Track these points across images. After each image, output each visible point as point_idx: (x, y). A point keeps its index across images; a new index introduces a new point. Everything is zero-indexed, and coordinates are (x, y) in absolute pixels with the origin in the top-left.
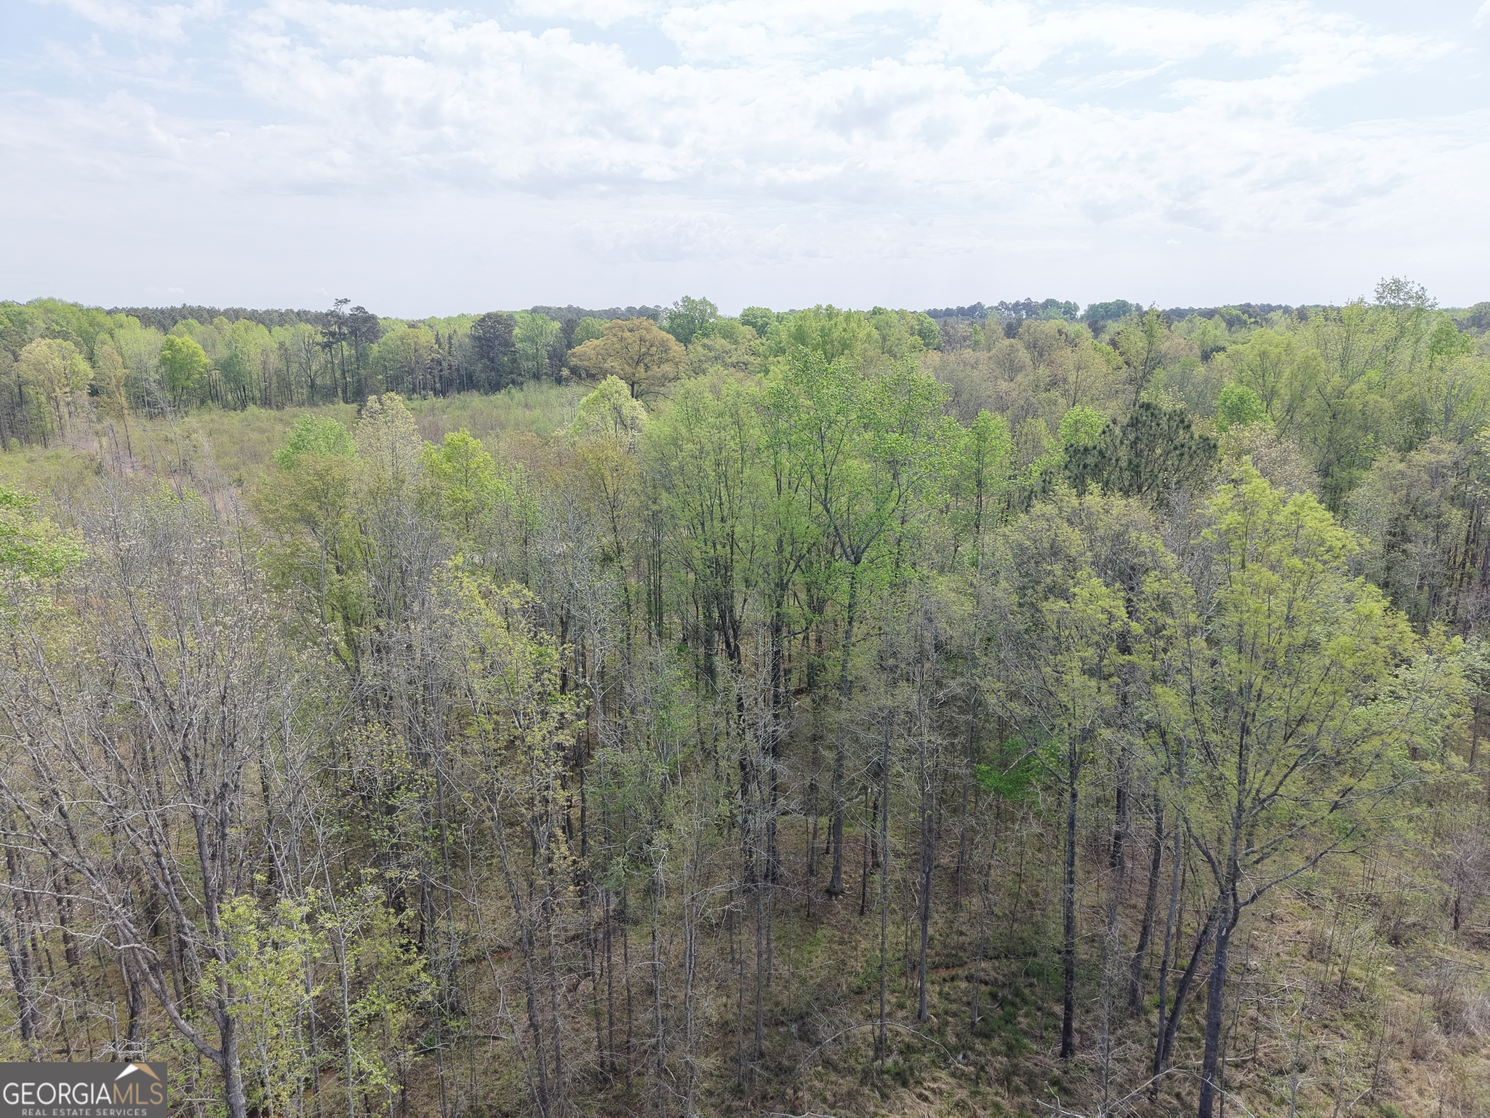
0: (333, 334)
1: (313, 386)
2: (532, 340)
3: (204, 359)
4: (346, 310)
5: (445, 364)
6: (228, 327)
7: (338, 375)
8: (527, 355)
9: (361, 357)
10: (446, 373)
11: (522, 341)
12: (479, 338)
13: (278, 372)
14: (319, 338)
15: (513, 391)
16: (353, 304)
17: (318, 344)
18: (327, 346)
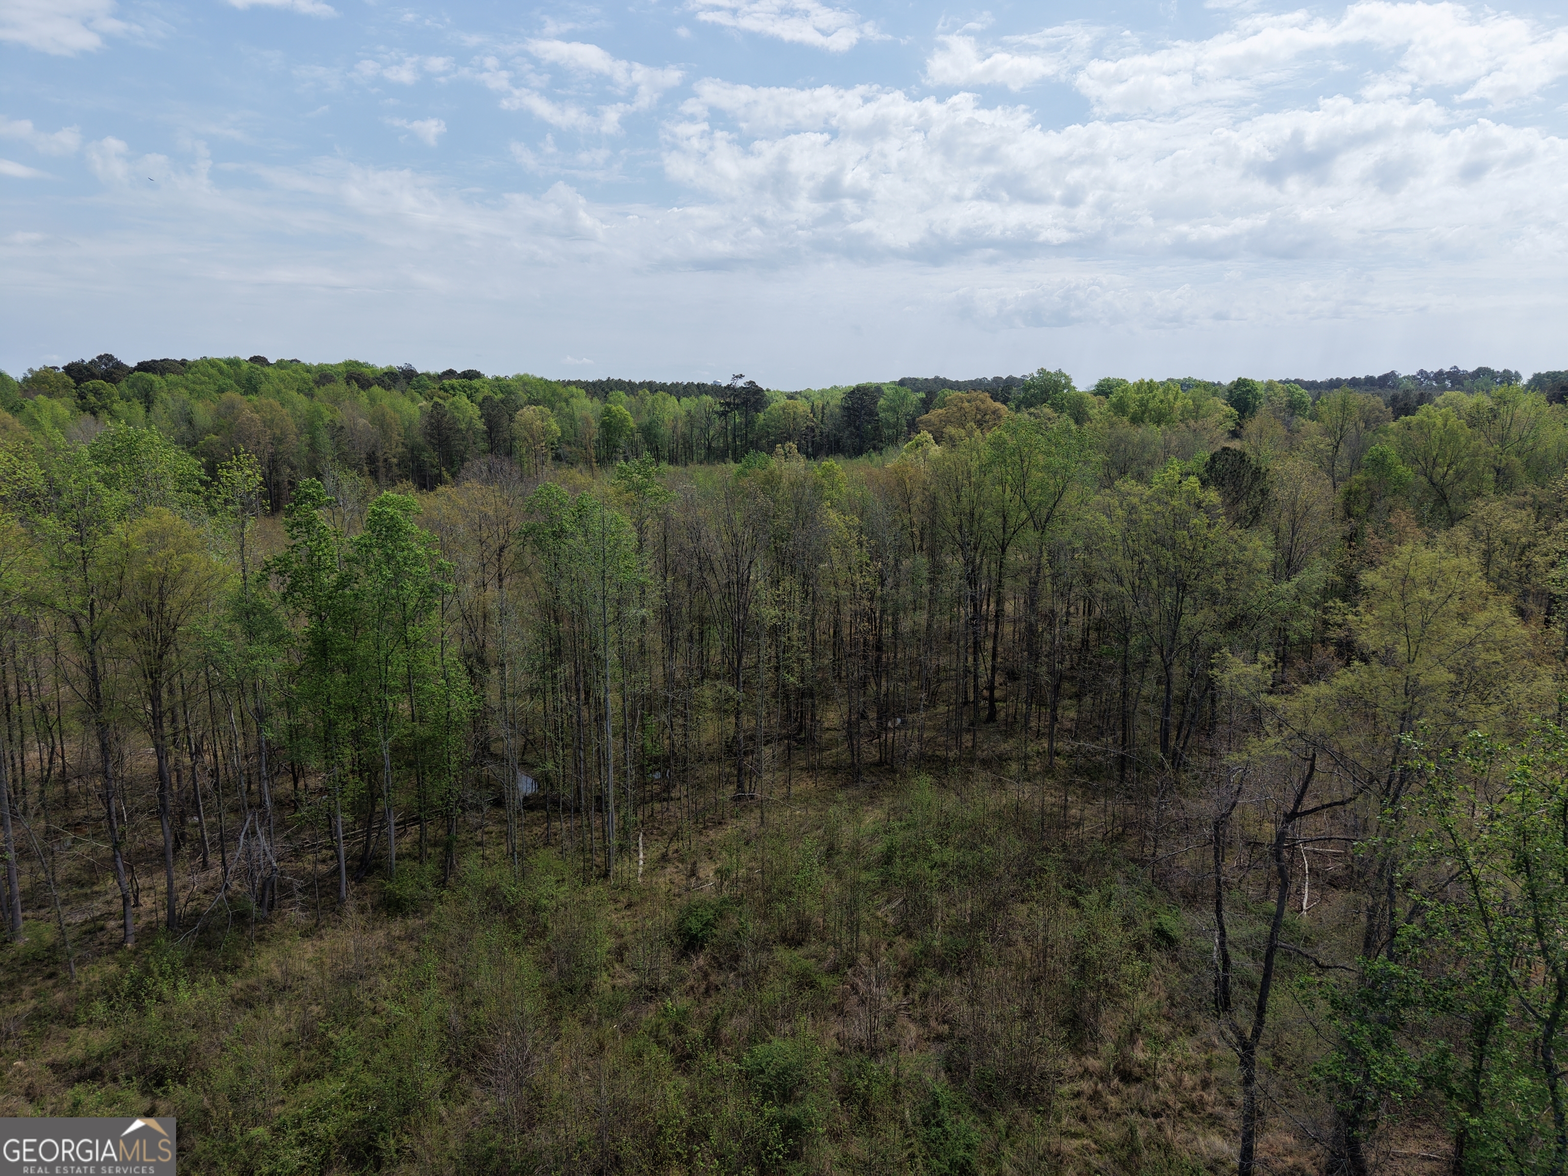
0: (728, 404)
1: (709, 448)
2: (894, 410)
3: (632, 423)
4: (740, 383)
5: (817, 431)
6: (649, 398)
7: (730, 439)
8: (888, 423)
9: (749, 423)
10: (817, 439)
11: (884, 410)
12: (848, 408)
13: (684, 434)
14: (718, 408)
15: (873, 455)
16: (746, 379)
17: (717, 413)
18: (724, 414)
